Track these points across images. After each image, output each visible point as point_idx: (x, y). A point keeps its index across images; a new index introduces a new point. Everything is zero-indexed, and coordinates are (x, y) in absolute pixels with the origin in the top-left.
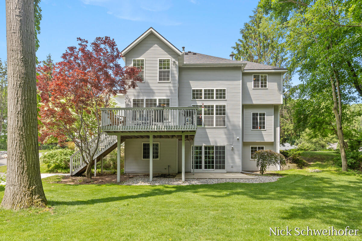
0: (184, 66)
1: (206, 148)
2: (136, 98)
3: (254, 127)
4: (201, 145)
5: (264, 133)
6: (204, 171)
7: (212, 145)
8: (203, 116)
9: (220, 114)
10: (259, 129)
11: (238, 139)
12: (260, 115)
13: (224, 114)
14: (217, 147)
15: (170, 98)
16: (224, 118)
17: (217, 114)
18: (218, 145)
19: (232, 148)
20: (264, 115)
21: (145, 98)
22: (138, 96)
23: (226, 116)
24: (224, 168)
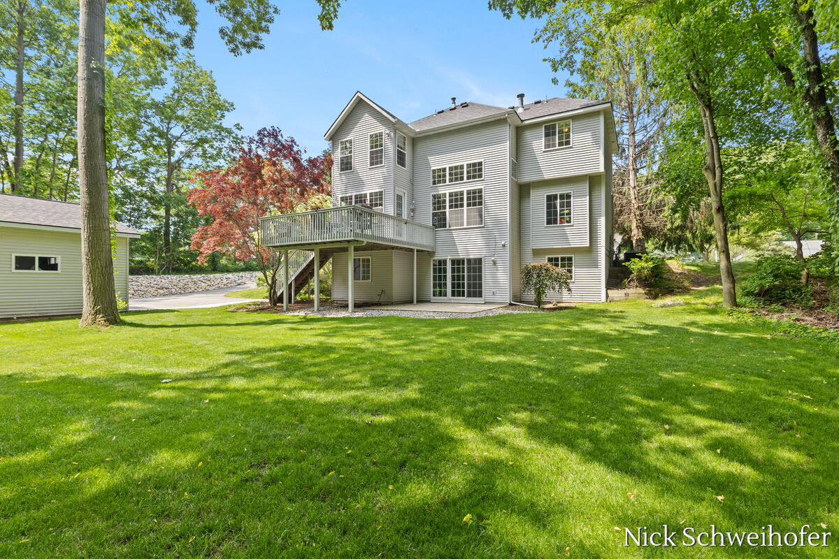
0: (418, 136)
1: (453, 262)
2: (344, 195)
3: (549, 222)
4: (445, 258)
5: (568, 230)
6: (450, 299)
7: (461, 257)
8: (447, 210)
9: (474, 204)
10: (558, 225)
11: (504, 246)
12: (562, 197)
13: (480, 203)
14: (469, 260)
15: (383, 190)
16: (480, 211)
17: (469, 205)
18: (472, 257)
19: (493, 261)
20: (569, 196)
21: (354, 194)
22: (346, 192)
23: (483, 206)
24: (480, 296)
